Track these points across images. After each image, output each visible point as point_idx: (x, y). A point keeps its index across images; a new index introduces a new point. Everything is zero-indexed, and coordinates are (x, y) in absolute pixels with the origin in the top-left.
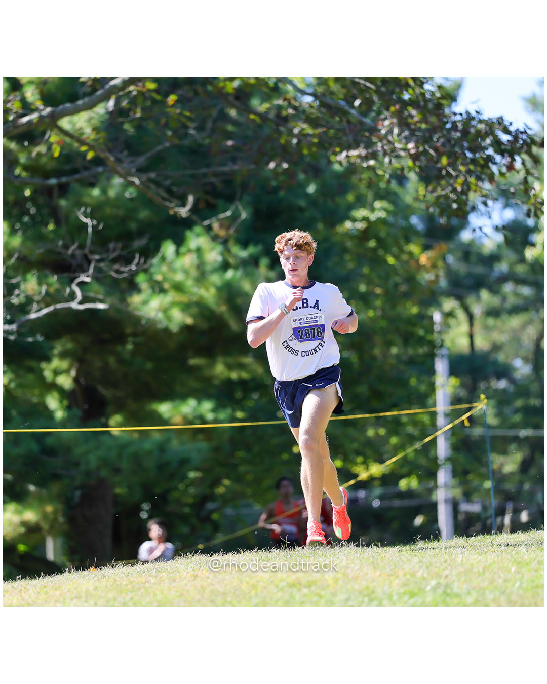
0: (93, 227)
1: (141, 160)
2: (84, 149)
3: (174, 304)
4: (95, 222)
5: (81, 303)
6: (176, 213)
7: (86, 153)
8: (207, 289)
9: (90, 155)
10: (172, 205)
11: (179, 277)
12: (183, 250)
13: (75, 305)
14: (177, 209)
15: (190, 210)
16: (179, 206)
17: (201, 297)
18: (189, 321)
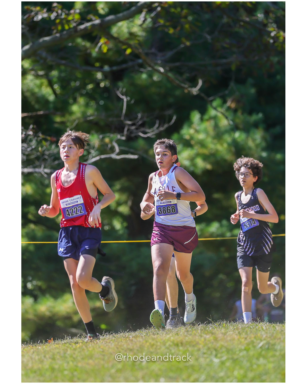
0: (127, 102)
1: (169, 54)
2: (124, 47)
3: (198, 155)
4: (129, 98)
5: (118, 154)
6: (189, 92)
7: (125, 50)
8: (222, 145)
9: (129, 51)
10: (186, 86)
11: (201, 136)
12: (206, 117)
13: (114, 156)
14: (190, 89)
15: (200, 90)
16: (192, 87)
17: (217, 151)
18: (209, 167)
